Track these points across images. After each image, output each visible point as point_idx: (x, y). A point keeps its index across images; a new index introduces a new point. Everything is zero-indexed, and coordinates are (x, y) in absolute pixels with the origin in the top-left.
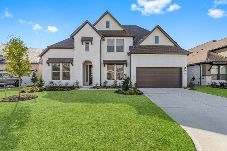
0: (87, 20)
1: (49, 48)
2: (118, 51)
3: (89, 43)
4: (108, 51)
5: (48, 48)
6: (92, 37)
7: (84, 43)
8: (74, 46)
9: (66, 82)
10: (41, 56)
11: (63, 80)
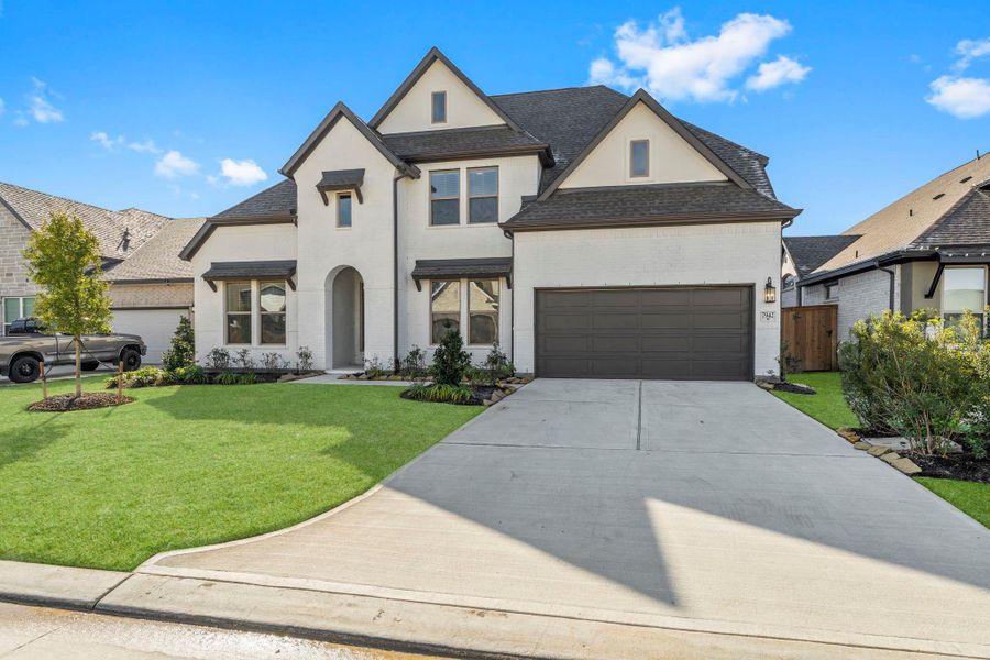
0: (340, 104)
1: (212, 225)
2: (474, 218)
3: (349, 197)
4: (433, 222)
5: (209, 225)
6: (362, 172)
7: (333, 196)
8: (294, 212)
9: (268, 352)
10: (189, 254)
11: (264, 346)
